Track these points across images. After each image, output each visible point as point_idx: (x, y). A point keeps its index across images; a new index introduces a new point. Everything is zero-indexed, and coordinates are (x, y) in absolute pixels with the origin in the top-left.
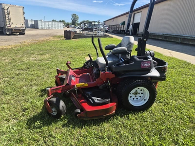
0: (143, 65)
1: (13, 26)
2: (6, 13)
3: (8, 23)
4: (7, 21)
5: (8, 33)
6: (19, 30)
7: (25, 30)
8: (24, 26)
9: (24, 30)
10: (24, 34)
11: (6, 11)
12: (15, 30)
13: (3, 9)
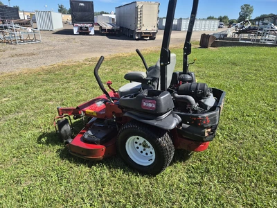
0: (145, 104)
1: (144, 29)
2: (139, 13)
3: (139, 26)
4: (139, 22)
5: (137, 38)
6: (149, 33)
7: (156, 33)
8: (156, 28)
9: (154, 34)
10: (154, 39)
11: (139, 10)
12: (145, 33)
13: (137, 8)
